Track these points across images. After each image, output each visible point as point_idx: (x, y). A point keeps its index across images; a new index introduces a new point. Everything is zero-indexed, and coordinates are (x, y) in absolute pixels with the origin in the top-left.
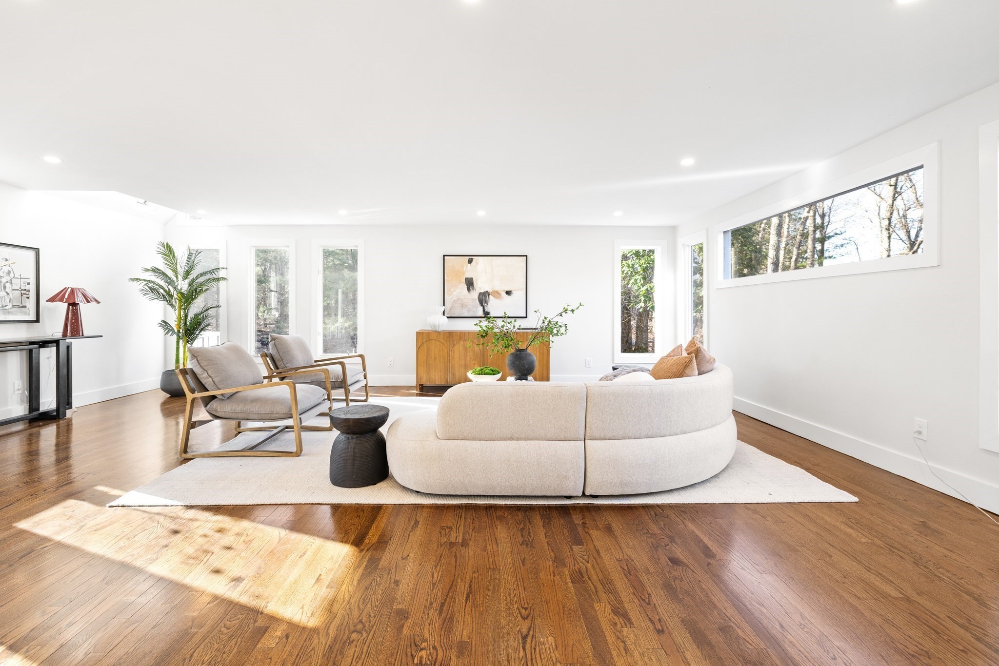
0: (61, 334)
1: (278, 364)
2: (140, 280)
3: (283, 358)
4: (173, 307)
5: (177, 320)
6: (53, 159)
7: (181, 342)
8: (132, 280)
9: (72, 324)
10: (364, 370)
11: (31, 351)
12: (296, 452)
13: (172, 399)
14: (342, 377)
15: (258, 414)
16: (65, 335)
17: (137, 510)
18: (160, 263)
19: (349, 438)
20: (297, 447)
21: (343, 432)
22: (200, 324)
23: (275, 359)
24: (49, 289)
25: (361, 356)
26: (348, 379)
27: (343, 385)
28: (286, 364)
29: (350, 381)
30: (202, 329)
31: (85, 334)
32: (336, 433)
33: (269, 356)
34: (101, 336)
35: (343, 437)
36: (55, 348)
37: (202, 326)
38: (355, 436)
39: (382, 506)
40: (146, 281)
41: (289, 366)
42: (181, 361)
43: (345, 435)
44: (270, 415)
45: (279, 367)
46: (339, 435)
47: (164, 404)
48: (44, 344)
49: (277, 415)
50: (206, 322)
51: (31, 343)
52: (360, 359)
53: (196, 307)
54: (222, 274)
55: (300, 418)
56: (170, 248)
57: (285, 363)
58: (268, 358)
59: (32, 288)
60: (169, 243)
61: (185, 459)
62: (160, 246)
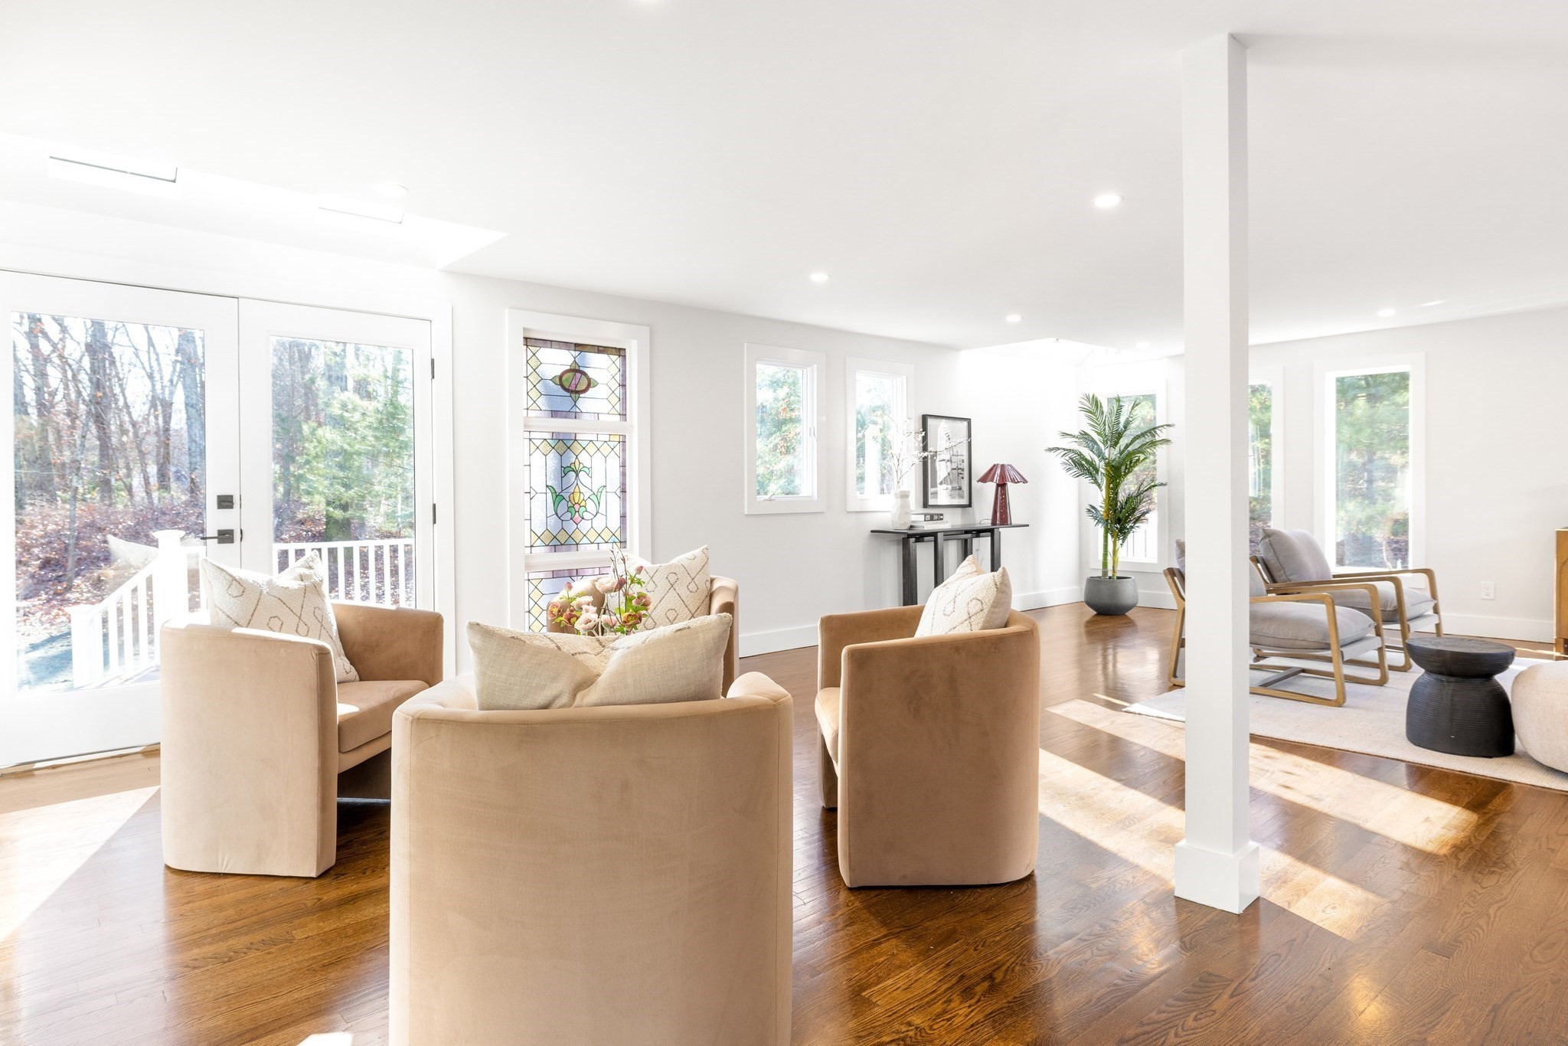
0: (990, 521)
1: (1276, 575)
2: (1058, 449)
3: (1284, 566)
4: (1099, 486)
5: (1104, 505)
6: (1014, 318)
7: (1109, 536)
8: (1050, 450)
9: (1001, 508)
10: (1434, 596)
11: (966, 540)
12: (1336, 701)
13: (1099, 618)
14: (1395, 603)
15: (1274, 637)
16: (994, 522)
17: (1154, 721)
18: (1084, 424)
19: (1442, 681)
20: (1338, 692)
21: (1429, 671)
22: (1134, 509)
23: (1270, 566)
24: (980, 468)
25: (1428, 572)
26: (1406, 609)
27: (1398, 618)
28: (1291, 575)
29: (1409, 612)
30: (1137, 520)
31: (1013, 523)
32: (1417, 672)
33: (1260, 561)
34: (1028, 526)
35: (1430, 678)
36: (989, 539)
37: (1137, 514)
38: (1452, 679)
39: (1507, 784)
40: (1064, 449)
41: (1295, 578)
42: (1110, 567)
43: (1435, 676)
44: (1292, 641)
45: (1277, 579)
46: (1423, 675)
47: (1090, 623)
48: (978, 533)
49: (1304, 643)
50: (1143, 508)
51: (967, 532)
52: (1424, 577)
53: (1128, 486)
54: (1161, 435)
55: (1342, 652)
56: (1097, 402)
57: (1288, 573)
58: (1259, 565)
59: (965, 466)
60: (1096, 395)
61: (1174, 685)
62: (1082, 400)
